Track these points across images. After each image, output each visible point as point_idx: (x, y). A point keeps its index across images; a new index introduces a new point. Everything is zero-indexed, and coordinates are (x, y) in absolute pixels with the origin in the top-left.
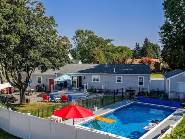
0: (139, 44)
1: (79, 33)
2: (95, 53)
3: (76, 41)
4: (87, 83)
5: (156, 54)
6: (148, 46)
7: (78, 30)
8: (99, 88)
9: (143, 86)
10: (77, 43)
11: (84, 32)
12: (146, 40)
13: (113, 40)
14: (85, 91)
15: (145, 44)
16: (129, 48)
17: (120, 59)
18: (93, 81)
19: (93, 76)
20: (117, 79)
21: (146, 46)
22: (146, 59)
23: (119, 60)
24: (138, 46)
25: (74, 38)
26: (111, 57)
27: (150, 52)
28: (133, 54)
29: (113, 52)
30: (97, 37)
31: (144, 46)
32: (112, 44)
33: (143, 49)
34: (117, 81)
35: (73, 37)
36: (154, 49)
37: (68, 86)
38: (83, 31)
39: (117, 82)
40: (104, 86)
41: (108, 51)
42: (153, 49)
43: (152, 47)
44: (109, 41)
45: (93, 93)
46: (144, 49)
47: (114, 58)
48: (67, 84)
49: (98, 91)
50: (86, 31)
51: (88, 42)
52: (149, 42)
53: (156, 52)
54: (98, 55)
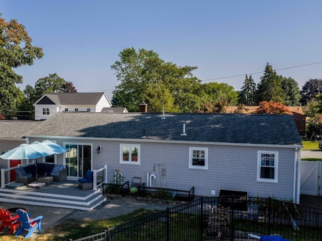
0: (253, 78)
1: (127, 55)
2: (153, 93)
3: (120, 70)
4: (106, 167)
5: (288, 97)
6: (273, 81)
7: (125, 50)
8: (137, 181)
9: (276, 181)
10: (122, 75)
11: (137, 52)
12: (268, 69)
13: (196, 68)
14: (95, 188)
15: (265, 77)
16: (231, 88)
17: (209, 106)
18: (122, 162)
19: (121, 145)
20: (191, 157)
21: (269, 82)
22: (271, 106)
23: (208, 108)
24: (249, 81)
25: (116, 65)
26: (192, 102)
27: (277, 94)
28: (238, 97)
29: (196, 92)
30: (162, 61)
31: (263, 81)
32: (194, 76)
33: (260, 87)
34: (190, 162)
35: (114, 63)
36: (286, 88)
37: (55, 172)
38: (134, 51)
39: (191, 166)
40: (152, 177)
41: (185, 90)
42: (283, 88)
43: (282, 83)
44: (187, 70)
45: (117, 198)
46: (263, 87)
47: (198, 105)
48: (53, 166)
49: (133, 190)
50: (142, 51)
51: (144, 72)
52: (275, 73)
53: (290, 94)
54: (159, 97)
